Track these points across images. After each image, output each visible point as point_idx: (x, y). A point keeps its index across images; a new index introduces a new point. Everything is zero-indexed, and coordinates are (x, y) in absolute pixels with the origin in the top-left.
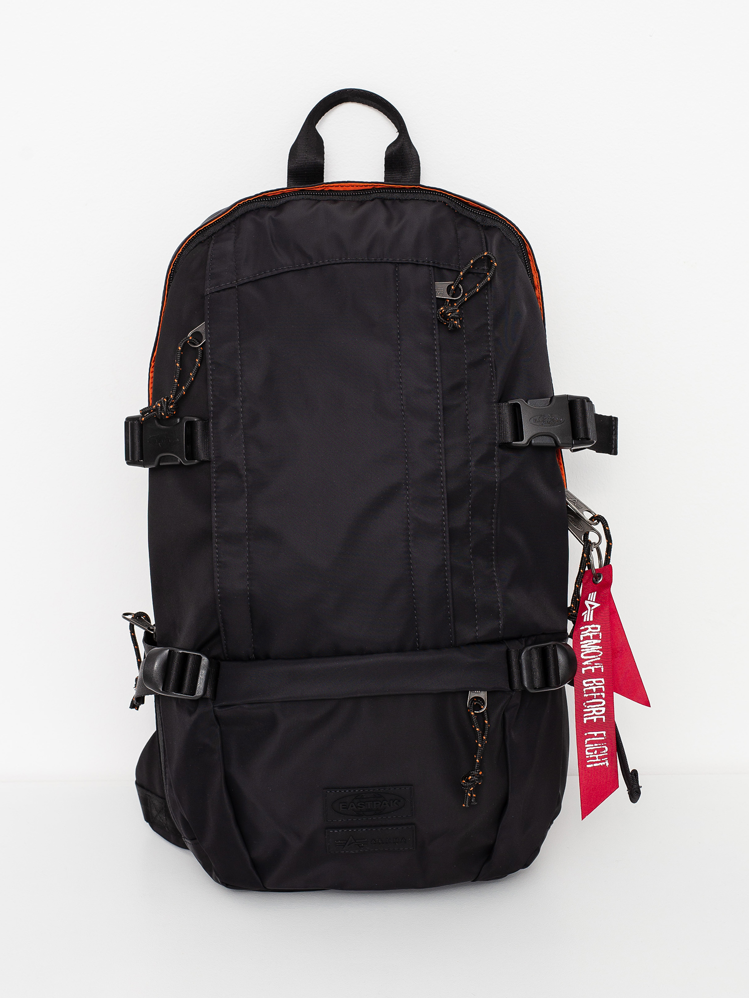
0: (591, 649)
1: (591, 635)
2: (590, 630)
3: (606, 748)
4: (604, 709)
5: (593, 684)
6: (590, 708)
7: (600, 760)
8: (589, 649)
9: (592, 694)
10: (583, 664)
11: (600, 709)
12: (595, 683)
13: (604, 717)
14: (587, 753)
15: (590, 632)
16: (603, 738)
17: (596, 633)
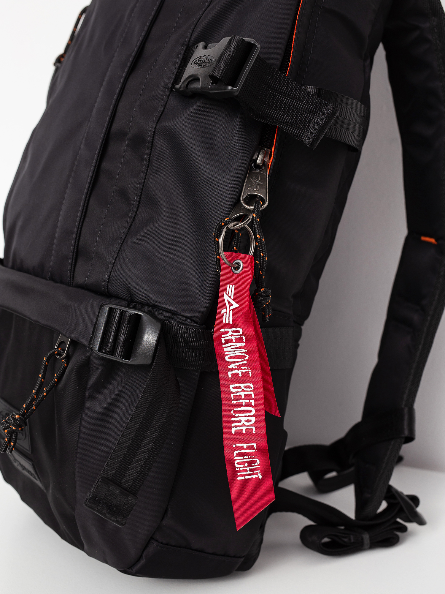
0: (235, 352)
1: (233, 338)
2: (231, 333)
3: (258, 461)
4: (253, 419)
5: (241, 390)
6: (238, 416)
7: (252, 473)
8: (234, 352)
9: (241, 401)
10: (228, 367)
11: (249, 418)
12: (243, 388)
13: (253, 428)
14: (237, 466)
15: (232, 335)
16: (254, 451)
17: (239, 336)
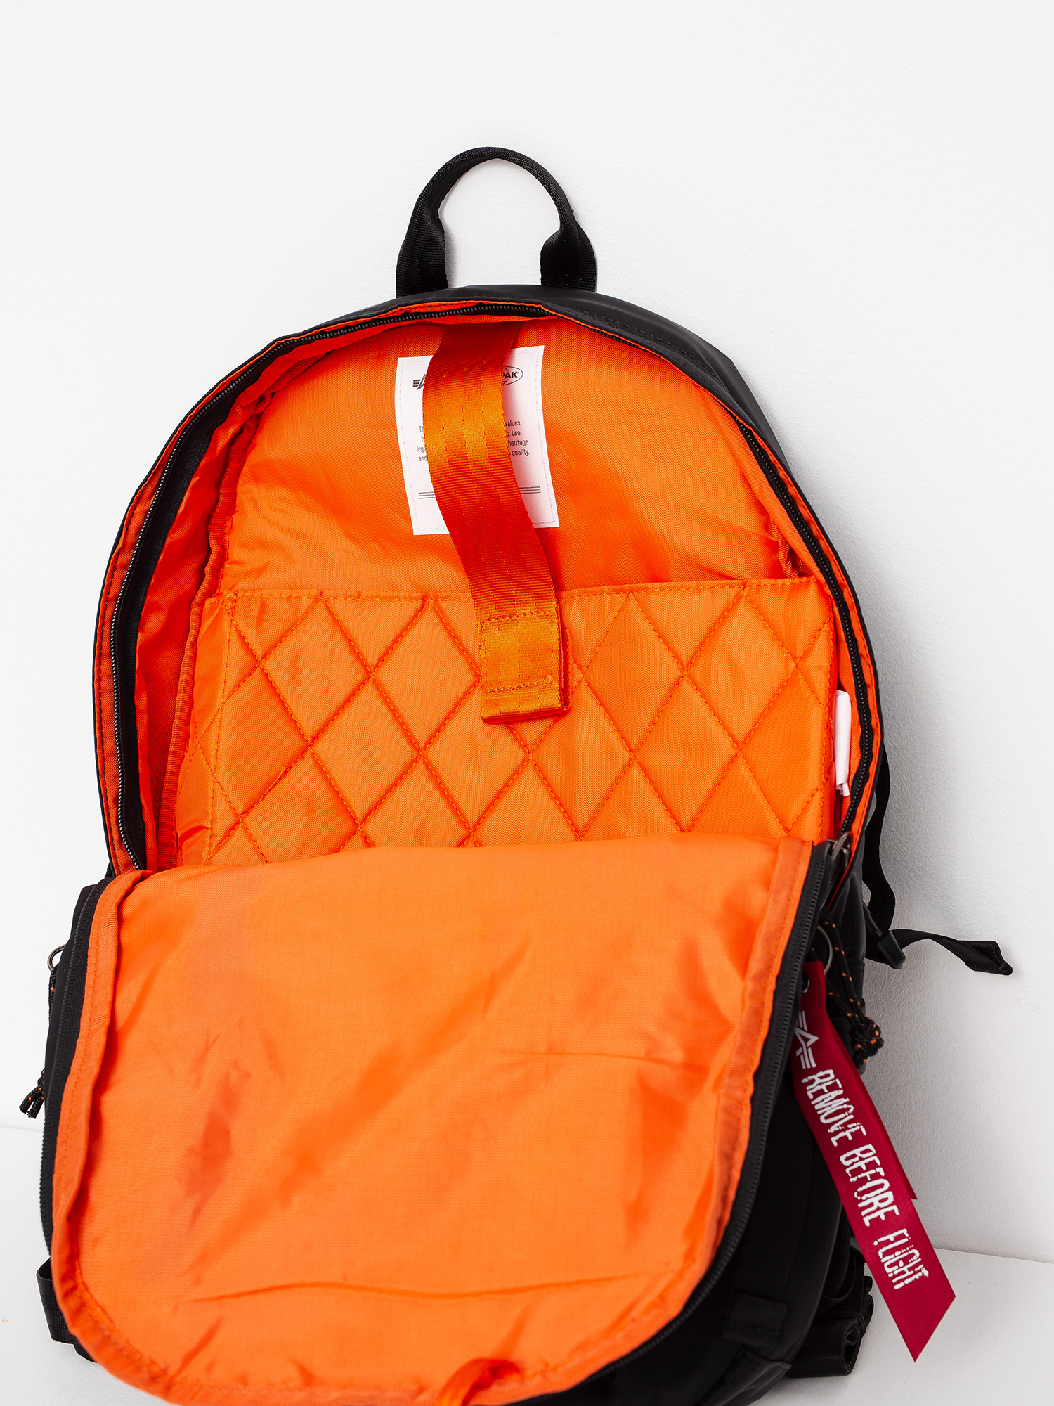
0: (833, 1106)
1: (824, 1087)
2: (818, 1081)
3: (917, 1252)
4: (890, 1195)
5: (857, 1159)
6: (867, 1199)
7: (912, 1272)
8: (830, 1108)
9: (863, 1175)
10: (829, 1131)
11: (884, 1196)
12: (860, 1155)
13: (895, 1208)
14: (888, 1270)
15: (820, 1084)
16: (906, 1240)
17: (831, 1082)
